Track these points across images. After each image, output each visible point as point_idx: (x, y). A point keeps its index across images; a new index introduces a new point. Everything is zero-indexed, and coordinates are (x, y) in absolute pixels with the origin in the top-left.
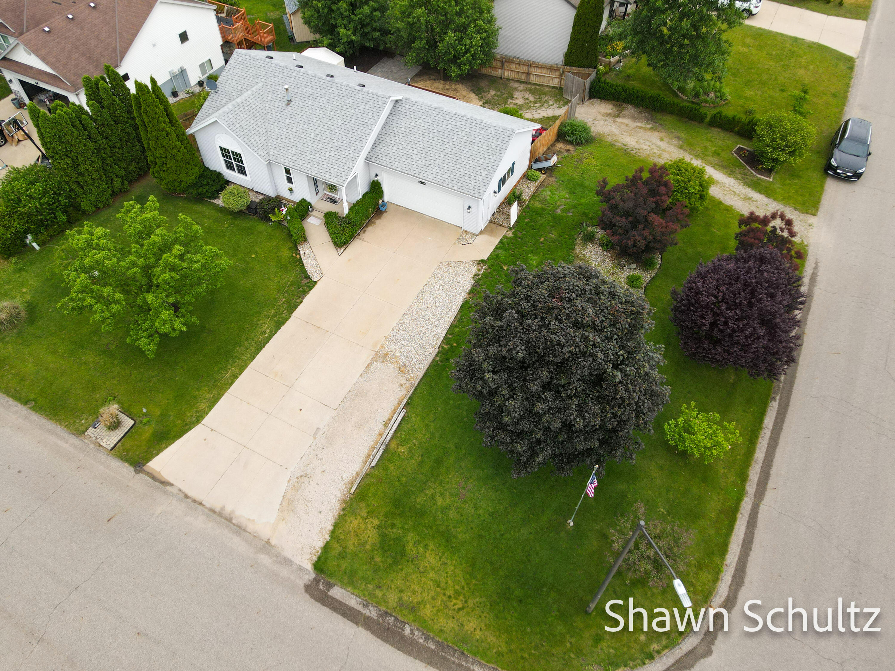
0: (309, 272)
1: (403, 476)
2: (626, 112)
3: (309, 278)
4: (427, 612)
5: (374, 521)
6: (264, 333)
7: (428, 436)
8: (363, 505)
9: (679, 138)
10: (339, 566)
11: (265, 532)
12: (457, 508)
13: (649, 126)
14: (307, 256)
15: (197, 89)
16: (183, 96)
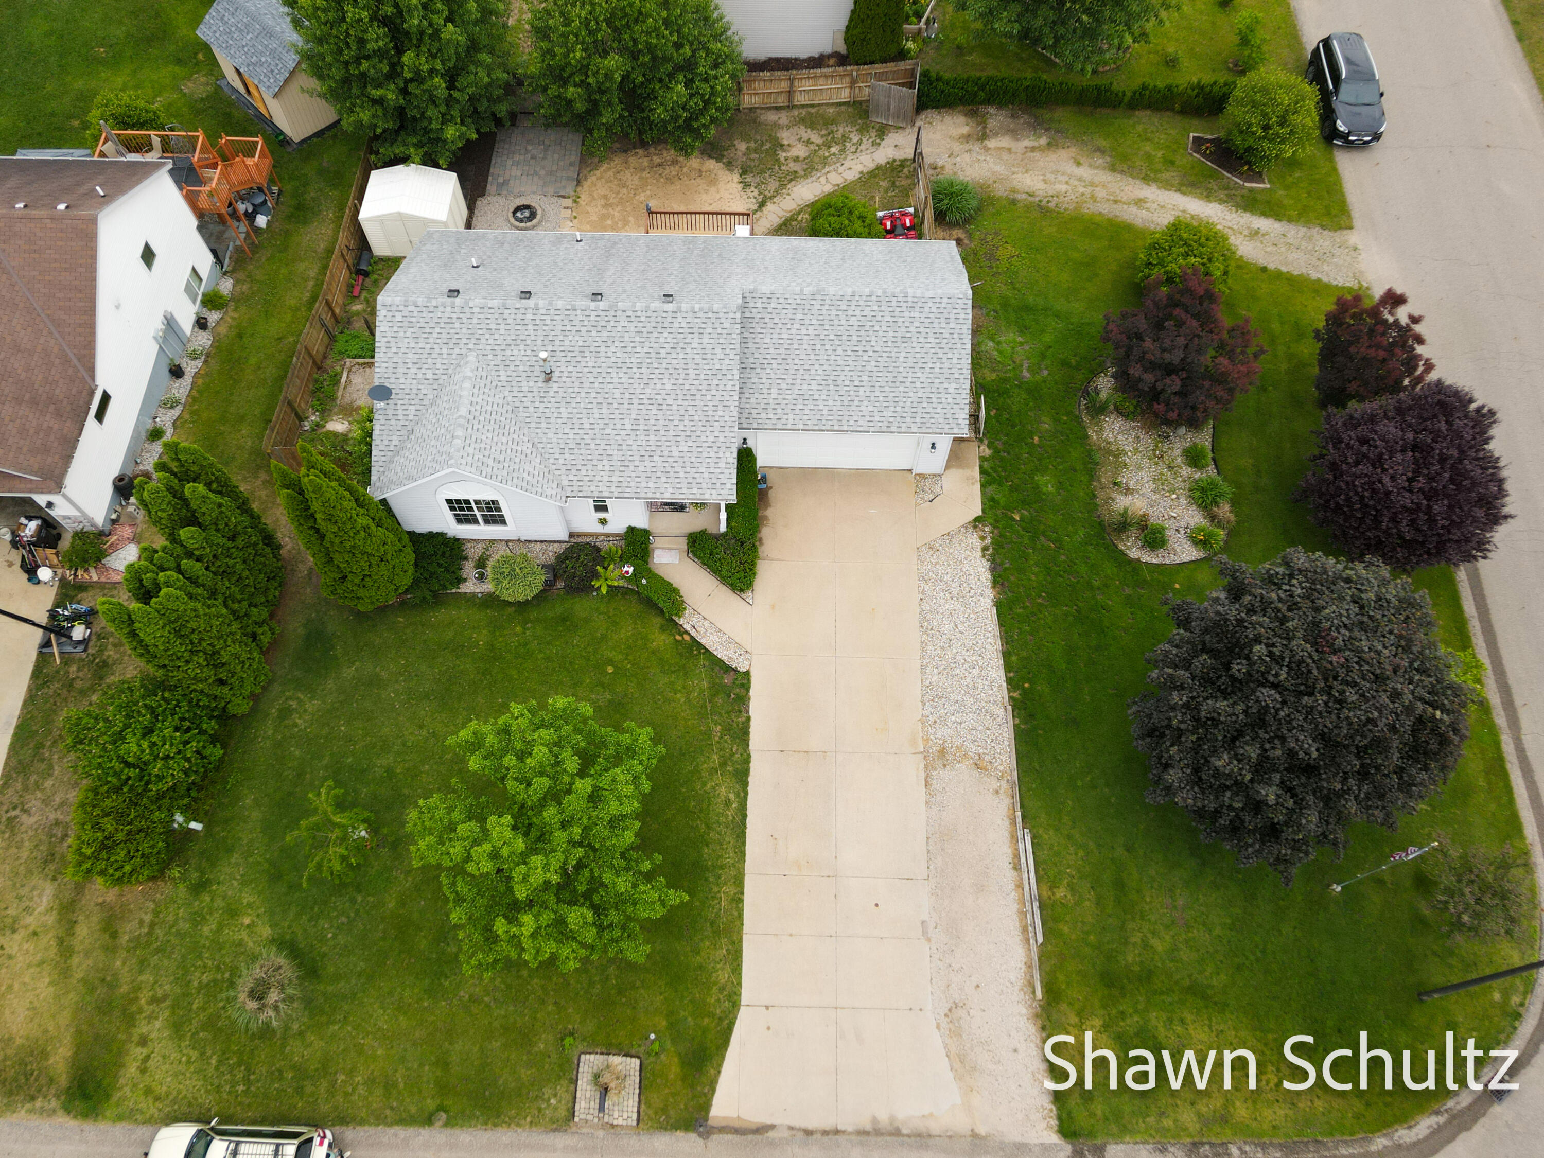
0: (725, 659)
1: (1088, 933)
2: (992, 123)
3: (735, 670)
5: (1094, 1023)
6: (727, 803)
7: (1081, 853)
8: (1064, 1007)
9: (1101, 151)
10: (1092, 1115)
11: (960, 1123)
12: (1186, 942)
13: (1043, 141)
14: (702, 630)
15: (204, 340)
16: (191, 368)
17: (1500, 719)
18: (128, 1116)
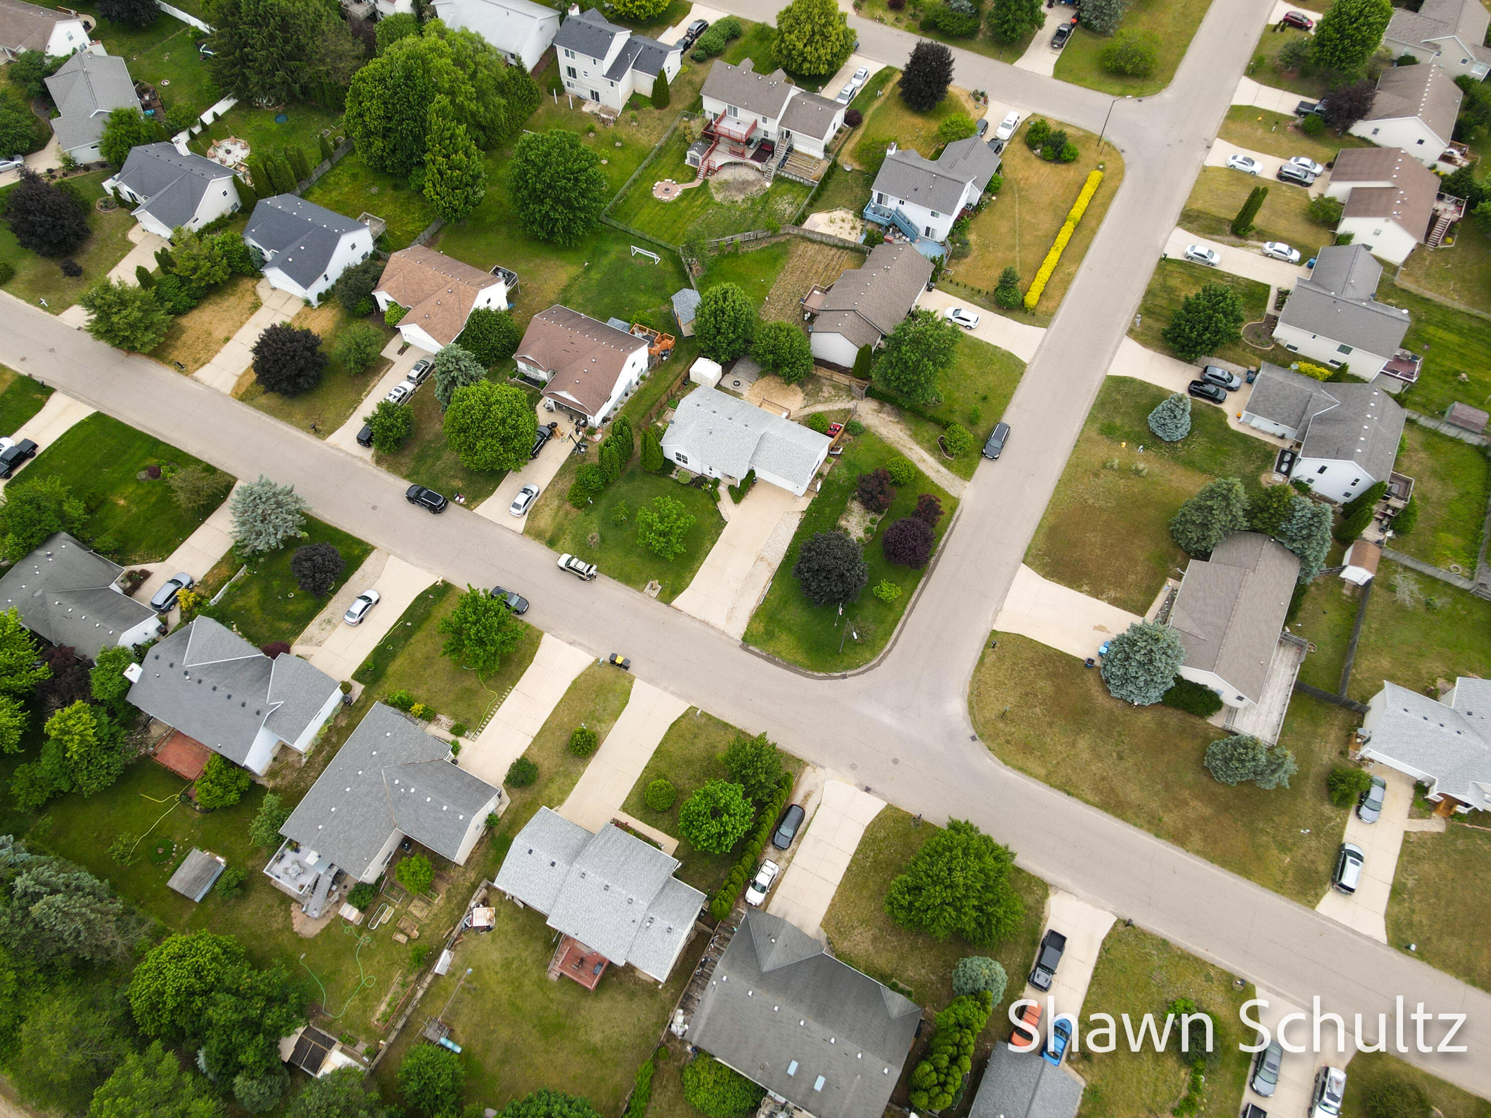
0: (723, 516)
1: (772, 608)
2: (884, 409)
3: (724, 520)
4: (783, 654)
5: (762, 624)
6: (707, 547)
7: (781, 592)
8: (758, 619)
9: (911, 430)
10: (751, 639)
11: (722, 628)
12: (793, 619)
13: (896, 420)
14: (722, 508)
15: (636, 388)
16: (630, 395)
17: (906, 612)
18: (558, 551)
